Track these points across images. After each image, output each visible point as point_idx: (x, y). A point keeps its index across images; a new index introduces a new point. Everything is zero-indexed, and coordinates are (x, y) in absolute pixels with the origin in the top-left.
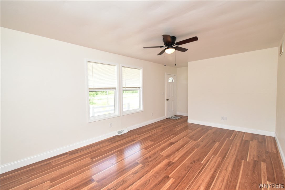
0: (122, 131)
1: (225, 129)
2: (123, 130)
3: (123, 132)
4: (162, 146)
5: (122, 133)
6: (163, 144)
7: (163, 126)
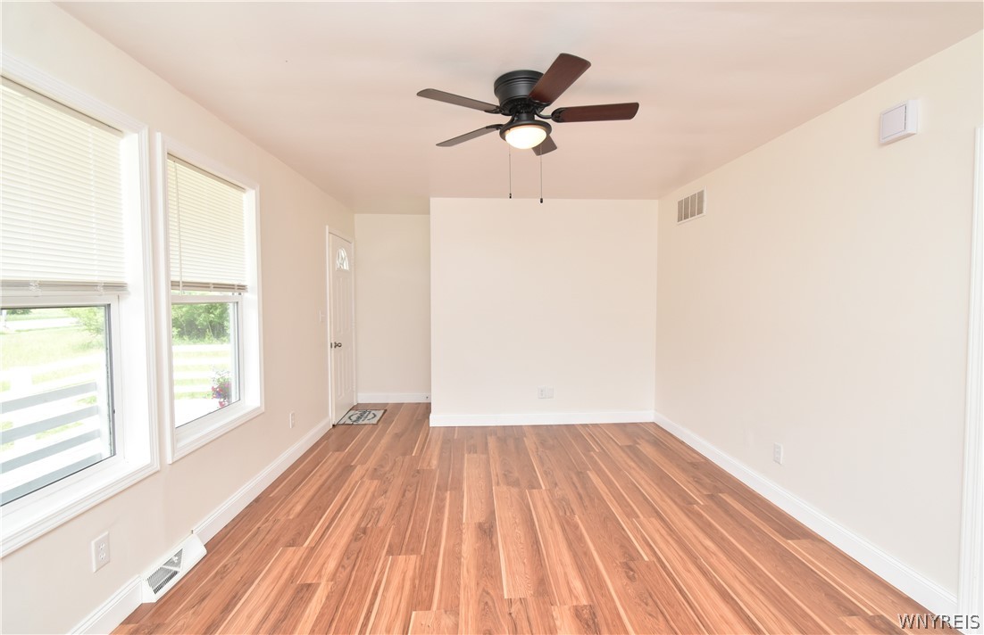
0: (170, 562)
1: (551, 426)
2: (179, 554)
3: (178, 564)
4: (464, 555)
5: (176, 573)
6: (460, 544)
7: (363, 462)
